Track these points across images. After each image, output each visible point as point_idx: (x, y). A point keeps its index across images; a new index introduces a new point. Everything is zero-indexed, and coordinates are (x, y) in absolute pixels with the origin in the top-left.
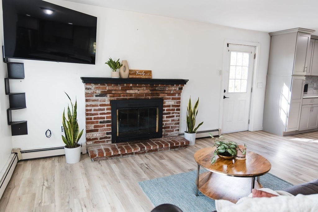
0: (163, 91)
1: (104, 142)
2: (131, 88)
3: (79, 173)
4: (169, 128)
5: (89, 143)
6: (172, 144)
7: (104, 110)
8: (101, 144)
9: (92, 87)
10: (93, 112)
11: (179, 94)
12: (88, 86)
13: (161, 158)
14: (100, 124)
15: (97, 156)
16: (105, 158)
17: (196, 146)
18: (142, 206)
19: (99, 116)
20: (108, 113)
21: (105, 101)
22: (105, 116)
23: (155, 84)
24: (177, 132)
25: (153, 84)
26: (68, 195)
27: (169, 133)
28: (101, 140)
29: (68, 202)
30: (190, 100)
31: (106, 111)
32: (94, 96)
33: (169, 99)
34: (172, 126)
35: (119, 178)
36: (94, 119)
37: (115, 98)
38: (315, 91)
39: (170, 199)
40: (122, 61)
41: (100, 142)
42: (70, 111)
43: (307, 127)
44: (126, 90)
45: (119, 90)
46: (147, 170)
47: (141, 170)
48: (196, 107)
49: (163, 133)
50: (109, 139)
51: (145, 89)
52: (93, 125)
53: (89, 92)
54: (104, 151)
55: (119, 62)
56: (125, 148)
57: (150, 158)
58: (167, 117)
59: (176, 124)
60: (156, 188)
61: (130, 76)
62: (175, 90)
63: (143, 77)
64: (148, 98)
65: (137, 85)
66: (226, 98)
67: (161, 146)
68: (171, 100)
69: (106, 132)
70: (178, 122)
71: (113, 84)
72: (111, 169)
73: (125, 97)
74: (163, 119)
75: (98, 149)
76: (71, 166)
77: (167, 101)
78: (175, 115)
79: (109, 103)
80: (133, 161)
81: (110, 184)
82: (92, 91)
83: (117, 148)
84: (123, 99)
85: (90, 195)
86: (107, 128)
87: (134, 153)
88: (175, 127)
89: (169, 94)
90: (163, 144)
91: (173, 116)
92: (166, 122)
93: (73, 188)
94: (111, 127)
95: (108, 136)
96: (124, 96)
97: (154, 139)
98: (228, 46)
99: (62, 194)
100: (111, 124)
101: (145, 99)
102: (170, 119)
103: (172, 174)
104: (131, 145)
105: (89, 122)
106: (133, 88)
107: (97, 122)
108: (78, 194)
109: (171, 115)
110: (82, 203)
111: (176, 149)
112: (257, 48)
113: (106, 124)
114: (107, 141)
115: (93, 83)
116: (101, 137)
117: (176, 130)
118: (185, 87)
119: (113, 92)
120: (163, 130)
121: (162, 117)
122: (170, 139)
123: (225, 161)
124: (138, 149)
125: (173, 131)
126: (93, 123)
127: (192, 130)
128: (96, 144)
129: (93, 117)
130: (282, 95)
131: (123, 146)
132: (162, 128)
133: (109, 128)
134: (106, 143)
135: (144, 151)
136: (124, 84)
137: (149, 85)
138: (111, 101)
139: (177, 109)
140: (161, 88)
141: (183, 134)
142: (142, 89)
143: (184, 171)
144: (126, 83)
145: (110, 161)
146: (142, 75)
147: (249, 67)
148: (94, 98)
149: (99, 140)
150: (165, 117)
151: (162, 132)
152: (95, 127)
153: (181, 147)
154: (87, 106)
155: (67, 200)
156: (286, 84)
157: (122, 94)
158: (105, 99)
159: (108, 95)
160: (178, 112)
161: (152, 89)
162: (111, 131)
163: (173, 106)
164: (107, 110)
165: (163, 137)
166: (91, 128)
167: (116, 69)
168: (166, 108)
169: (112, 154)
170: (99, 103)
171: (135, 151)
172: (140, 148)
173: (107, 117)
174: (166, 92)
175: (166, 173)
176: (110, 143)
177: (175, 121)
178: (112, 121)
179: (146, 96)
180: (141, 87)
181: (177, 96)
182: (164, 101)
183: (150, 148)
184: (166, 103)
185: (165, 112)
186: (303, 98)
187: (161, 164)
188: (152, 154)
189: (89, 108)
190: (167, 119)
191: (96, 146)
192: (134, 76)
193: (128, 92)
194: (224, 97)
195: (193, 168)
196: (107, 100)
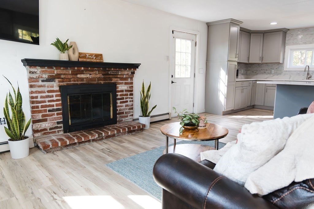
0: (116, 76)
1: (55, 132)
2: (82, 73)
3: (33, 165)
4: (124, 114)
5: (37, 135)
6: (129, 128)
7: (53, 96)
8: (51, 135)
9: (37, 71)
10: (39, 99)
11: (132, 78)
12: (33, 70)
13: (120, 141)
14: (49, 113)
15: (51, 146)
16: (59, 149)
17: (152, 129)
18: (117, 183)
19: (47, 104)
20: (57, 100)
21: (53, 87)
22: (54, 103)
23: (108, 68)
24: (131, 117)
25: (106, 68)
26: (29, 187)
27: (123, 119)
28: (51, 131)
29: (32, 193)
30: (143, 84)
31: (55, 98)
32: (40, 82)
33: (122, 84)
34: (126, 111)
35: (83, 164)
36: (41, 108)
37: (65, 84)
38: (242, 76)
39: (142, 173)
40: (71, 42)
41: (50, 133)
42: (12, 99)
43: (240, 107)
44: (77, 74)
45: (69, 74)
46: (110, 154)
47: (104, 154)
48: (148, 90)
49: (118, 120)
50: (60, 129)
51: (97, 73)
52: (41, 114)
53: (34, 76)
54: (57, 141)
55: (67, 44)
56: (81, 136)
57: (110, 143)
58: (121, 103)
59: (130, 109)
60: (125, 167)
61: (80, 60)
62: (127, 74)
63: (94, 60)
64: (101, 83)
65: (89, 69)
66: (173, 82)
67: (119, 131)
68: (124, 85)
69: (56, 121)
70: (132, 107)
71: (63, 67)
72: (71, 158)
73: (76, 82)
74: (117, 105)
75: (50, 140)
76: (20, 160)
77: (120, 85)
78: (128, 100)
79: (58, 89)
80: (92, 148)
81: (75, 170)
82: (37, 75)
83: (72, 137)
84: (74, 85)
85: (56, 183)
86: (57, 117)
87: (91, 141)
88: (129, 112)
89: (122, 79)
90: (120, 129)
91: (127, 102)
92: (120, 108)
93: (32, 180)
94: (61, 116)
95: (59, 125)
96: (74, 81)
97: (110, 126)
98: (173, 33)
99: (20, 187)
100: (61, 112)
101: (98, 84)
102: (124, 104)
103: (137, 153)
104: (86, 133)
105: (35, 111)
106: (84, 72)
107: (45, 111)
108: (41, 184)
109: (125, 100)
110: (50, 191)
111: (133, 133)
112: (198, 36)
113: (56, 113)
114: (58, 131)
115: (38, 66)
116: (51, 127)
117: (130, 115)
118: (138, 71)
119: (62, 76)
120: (118, 116)
121: (116, 103)
122: (126, 124)
123: (190, 131)
124: (96, 135)
125: (127, 117)
126: (40, 112)
127: (147, 114)
128: (45, 136)
129: (40, 105)
130: (220, 78)
131: (78, 135)
132: (117, 114)
133: (60, 117)
134: (57, 134)
135: (102, 138)
136: (75, 67)
137: (102, 69)
138: (60, 87)
139: (130, 94)
140: (114, 73)
141: (138, 119)
142: (95, 72)
143: (148, 150)
144: (77, 67)
145: (65, 150)
146: (93, 58)
147: (191, 54)
148: (40, 83)
149: (49, 131)
150: (119, 103)
151: (116, 118)
152: (43, 116)
153: (137, 130)
154: (32, 92)
155: (30, 191)
156: (223, 69)
157: (73, 79)
158: (53, 85)
159: (57, 80)
160: (131, 97)
161: (105, 73)
162: (62, 120)
163: (126, 91)
164: (56, 96)
165: (118, 123)
166: (38, 117)
167: (65, 50)
168: (119, 94)
169: (68, 143)
170: (46, 89)
171: (93, 138)
172: (97, 135)
173: (56, 104)
174: (119, 77)
175: (131, 154)
176: (62, 133)
177: (129, 106)
178: (63, 109)
179: (98, 81)
180: (92, 71)
181: (129, 81)
182: (117, 86)
183: (108, 134)
184: (119, 88)
185: (119, 97)
186: (236, 81)
187: (122, 146)
188: (110, 139)
189: (34, 95)
190: (121, 104)
191: (46, 137)
192: (85, 60)
193: (79, 76)
194: (172, 82)
195: (154, 146)
196: (55, 85)
